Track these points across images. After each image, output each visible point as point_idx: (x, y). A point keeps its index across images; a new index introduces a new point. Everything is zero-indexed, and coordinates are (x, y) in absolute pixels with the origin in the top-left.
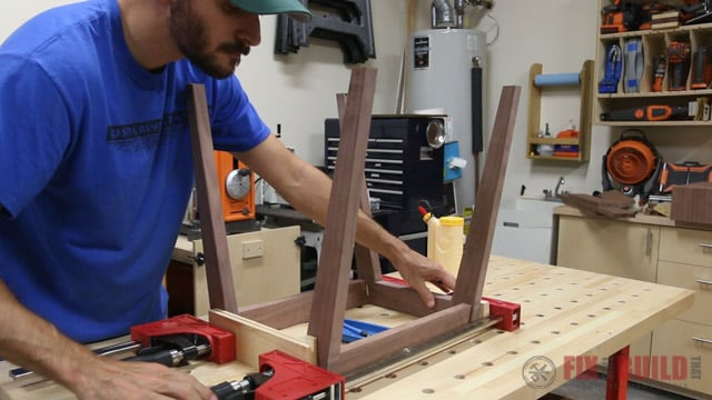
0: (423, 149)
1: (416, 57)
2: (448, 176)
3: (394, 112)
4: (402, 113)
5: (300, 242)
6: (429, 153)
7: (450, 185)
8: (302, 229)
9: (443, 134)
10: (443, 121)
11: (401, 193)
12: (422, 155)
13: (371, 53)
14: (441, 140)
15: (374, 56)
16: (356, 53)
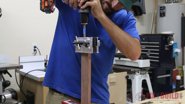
0: (166, 46)
1: (161, 13)
2: (174, 55)
3: (150, 33)
4: (153, 33)
5: (127, 77)
6: (168, 47)
7: (174, 59)
8: (128, 73)
9: (173, 40)
10: (173, 36)
11: (158, 61)
12: (165, 48)
13: (144, 12)
14: (172, 42)
15: (145, 13)
16: (138, 12)
